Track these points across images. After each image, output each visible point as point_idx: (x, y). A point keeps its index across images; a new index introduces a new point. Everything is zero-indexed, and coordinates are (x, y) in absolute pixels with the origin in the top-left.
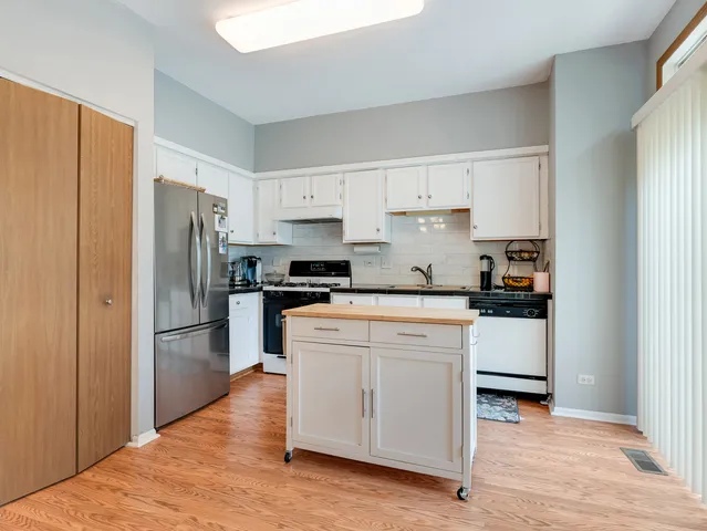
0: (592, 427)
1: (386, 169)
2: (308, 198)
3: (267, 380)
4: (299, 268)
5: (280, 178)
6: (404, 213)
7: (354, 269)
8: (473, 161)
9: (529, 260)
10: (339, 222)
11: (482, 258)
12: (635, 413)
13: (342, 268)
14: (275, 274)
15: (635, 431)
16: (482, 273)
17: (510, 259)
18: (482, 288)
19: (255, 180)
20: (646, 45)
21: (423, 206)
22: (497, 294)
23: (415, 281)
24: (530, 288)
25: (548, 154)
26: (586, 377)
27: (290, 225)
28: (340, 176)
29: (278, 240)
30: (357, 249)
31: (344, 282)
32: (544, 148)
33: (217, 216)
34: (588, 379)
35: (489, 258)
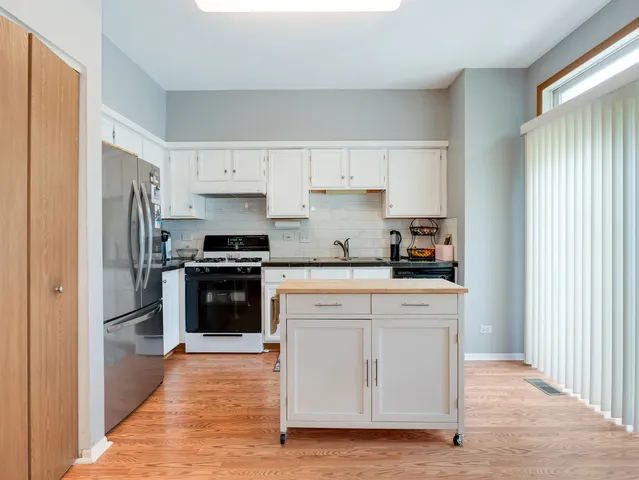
0: (496, 366)
1: (310, 149)
2: (229, 171)
3: (191, 362)
4: (213, 243)
5: (197, 150)
6: (324, 192)
7: (272, 243)
8: (389, 148)
9: (428, 234)
10: (262, 197)
11: (392, 233)
12: (523, 350)
13: (261, 243)
14: (188, 249)
15: (524, 365)
16: (392, 246)
17: (415, 234)
18: (392, 258)
19: (166, 149)
20: (526, 73)
21: (345, 185)
22: (404, 264)
23: (334, 254)
24: (432, 258)
25: (447, 148)
26: (485, 327)
27: (203, 198)
28: (264, 152)
29: (194, 214)
30: (278, 224)
31: (264, 256)
32: (445, 143)
33: (153, 186)
34: (487, 329)
35: (398, 233)
